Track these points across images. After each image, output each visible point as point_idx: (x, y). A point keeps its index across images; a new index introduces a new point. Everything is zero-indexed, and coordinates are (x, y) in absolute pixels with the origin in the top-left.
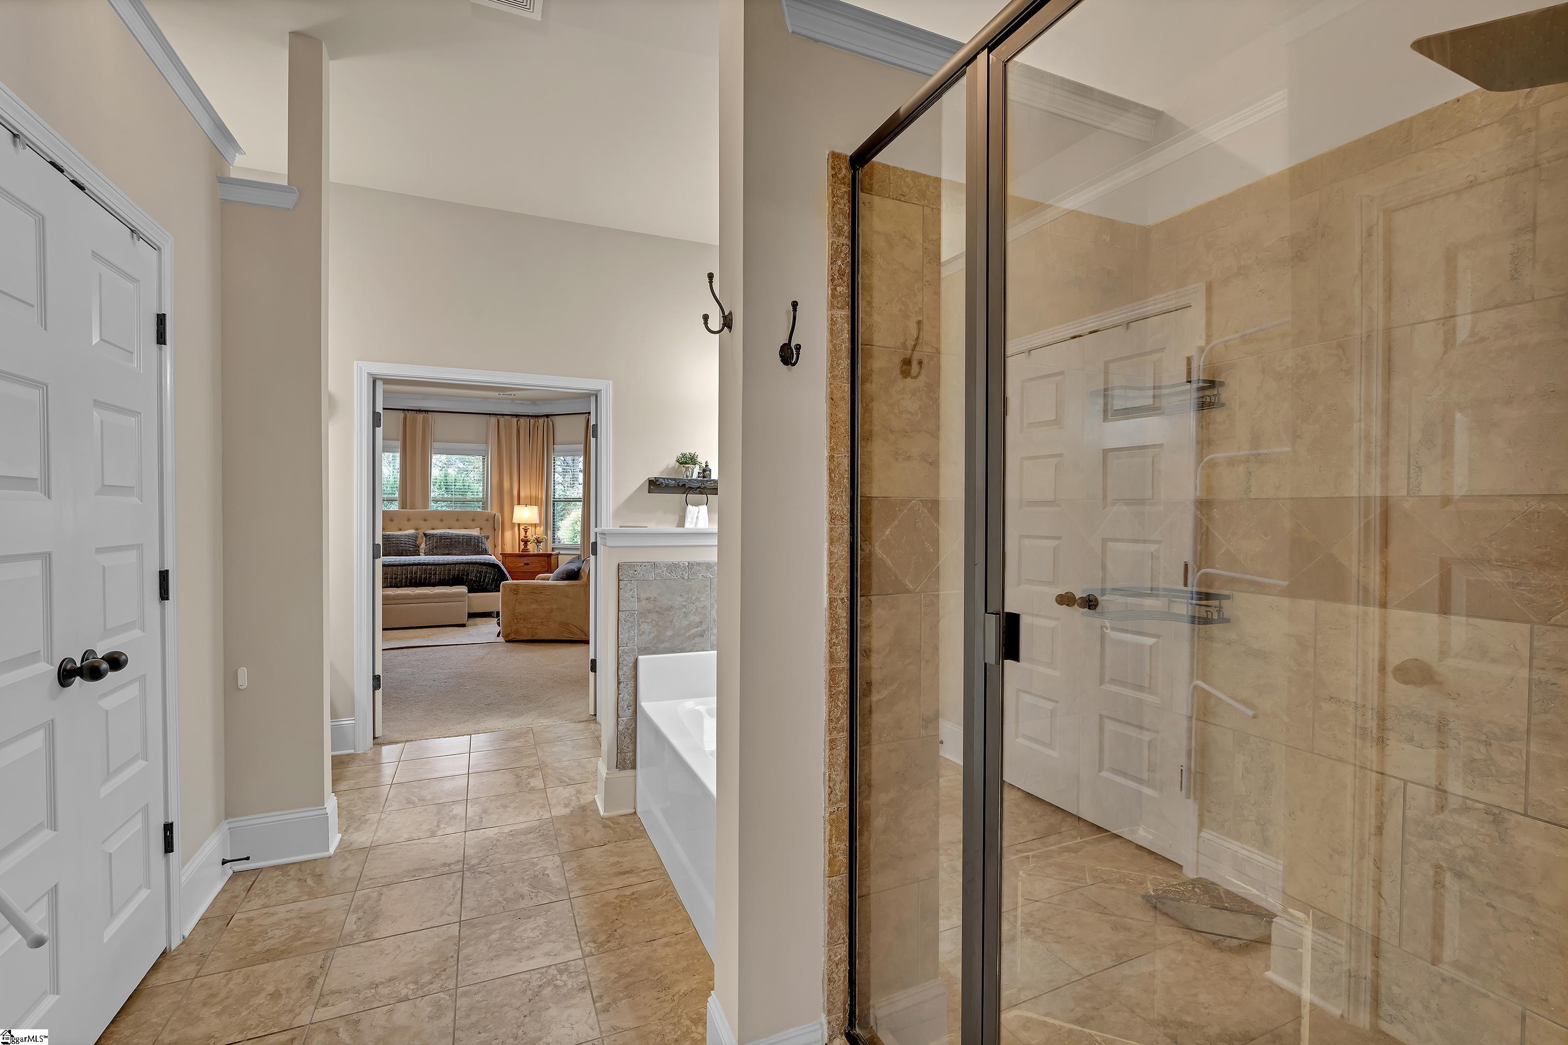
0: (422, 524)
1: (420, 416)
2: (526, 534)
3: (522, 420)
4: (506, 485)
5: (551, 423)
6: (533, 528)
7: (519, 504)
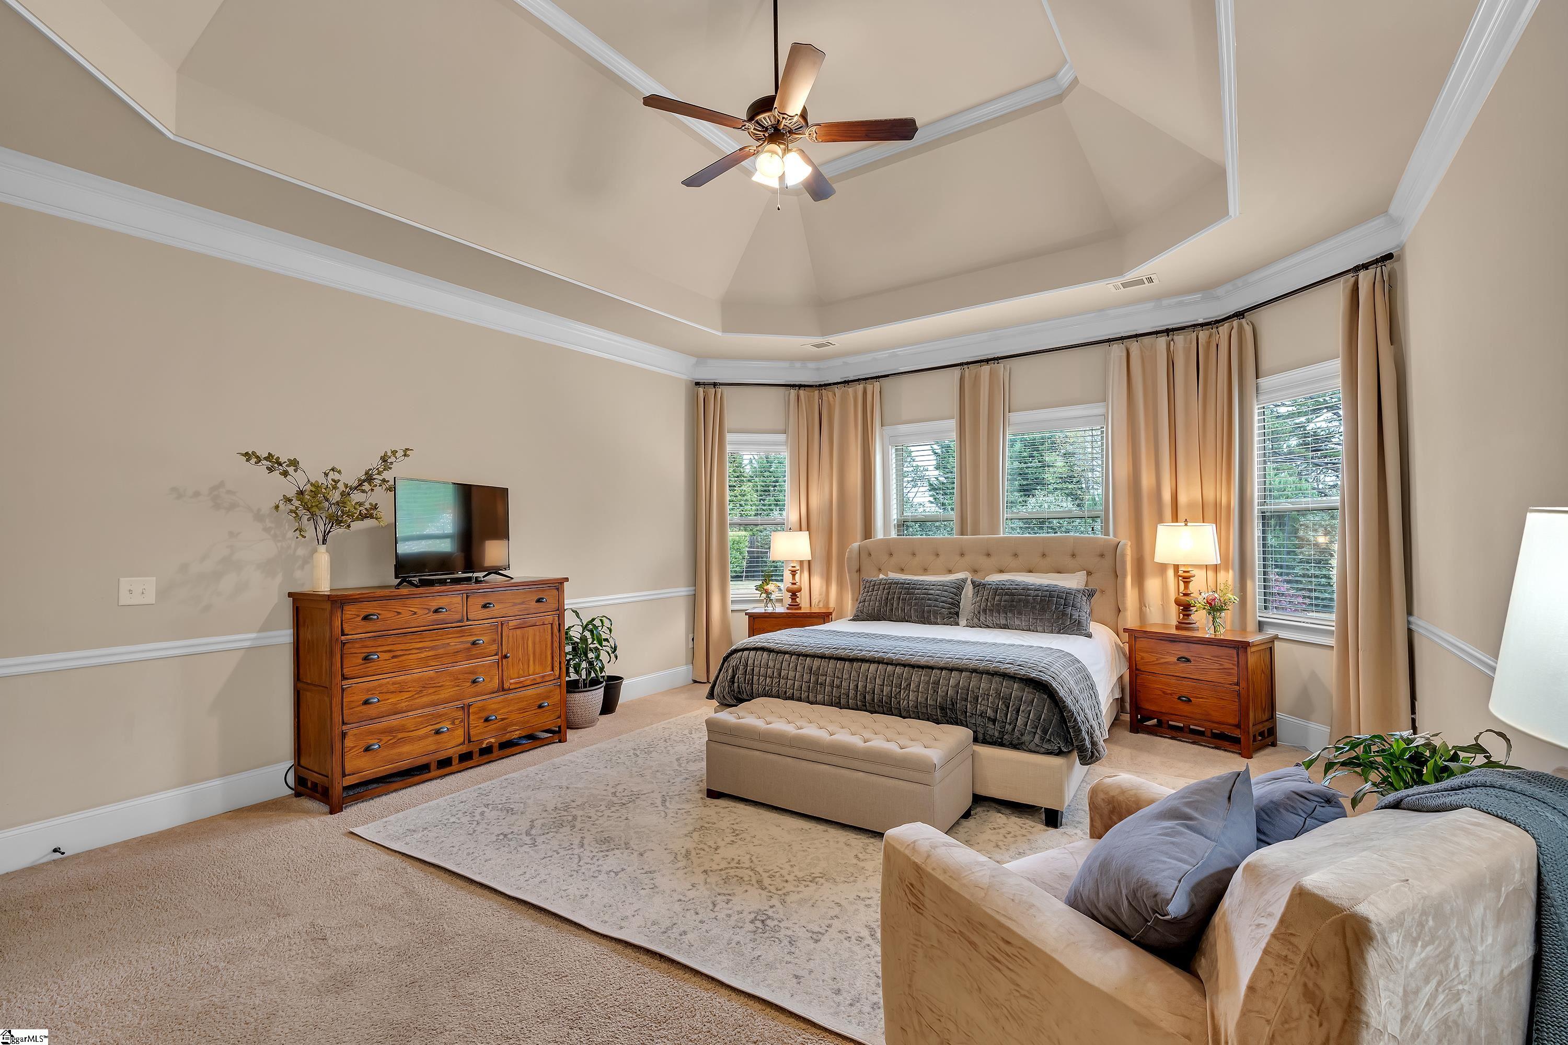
0: (983, 561)
1: (986, 368)
2: (1186, 587)
3: (1179, 339)
4: (1147, 481)
5: (1248, 329)
6: (1211, 574)
7: (1175, 518)
